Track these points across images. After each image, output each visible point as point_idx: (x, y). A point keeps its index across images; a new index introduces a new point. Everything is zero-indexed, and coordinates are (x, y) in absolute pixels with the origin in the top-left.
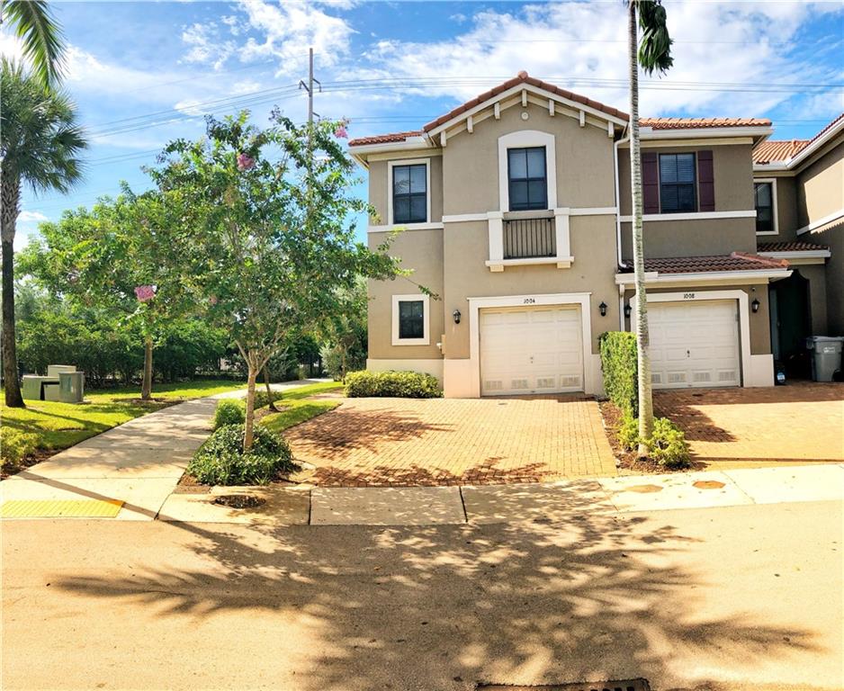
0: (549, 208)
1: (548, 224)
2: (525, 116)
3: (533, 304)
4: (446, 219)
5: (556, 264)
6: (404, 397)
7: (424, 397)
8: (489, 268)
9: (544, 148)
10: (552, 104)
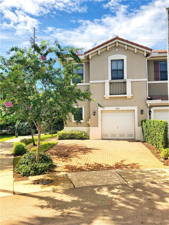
0: (124, 79)
1: (124, 84)
2: (117, 50)
3: (119, 110)
4: (90, 82)
5: (126, 97)
6: (77, 139)
7: (83, 139)
8: (105, 98)
9: (123, 60)
10: (126, 46)
